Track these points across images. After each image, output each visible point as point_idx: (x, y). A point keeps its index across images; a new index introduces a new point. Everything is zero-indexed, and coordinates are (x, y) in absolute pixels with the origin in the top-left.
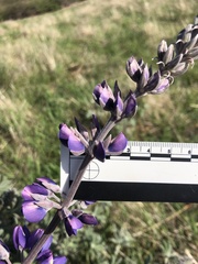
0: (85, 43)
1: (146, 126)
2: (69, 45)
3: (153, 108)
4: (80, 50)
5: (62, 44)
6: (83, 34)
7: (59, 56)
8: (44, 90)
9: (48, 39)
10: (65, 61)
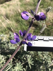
0: (28, 4)
1: (48, 23)
2: (23, 5)
3: (50, 18)
4: (26, 6)
5: (21, 6)
6: (27, 2)
7: (21, 9)
8: (18, 18)
9: (17, 5)
10: (23, 10)
